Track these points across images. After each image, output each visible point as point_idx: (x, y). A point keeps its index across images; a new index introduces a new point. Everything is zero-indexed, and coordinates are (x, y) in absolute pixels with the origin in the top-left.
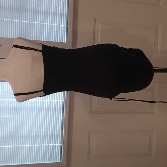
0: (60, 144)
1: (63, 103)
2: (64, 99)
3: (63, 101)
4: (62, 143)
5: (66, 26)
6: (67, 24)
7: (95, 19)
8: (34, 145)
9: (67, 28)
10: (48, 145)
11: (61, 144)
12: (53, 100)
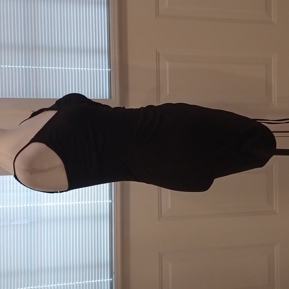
0: (108, 280)
1: (111, 205)
2: (111, 198)
3: (110, 201)
4: (112, 278)
5: (107, 70)
6: (110, 66)
7: (158, 55)
8: (62, 284)
9: (110, 73)
10: (87, 282)
11: (111, 280)
12: (93, 202)
